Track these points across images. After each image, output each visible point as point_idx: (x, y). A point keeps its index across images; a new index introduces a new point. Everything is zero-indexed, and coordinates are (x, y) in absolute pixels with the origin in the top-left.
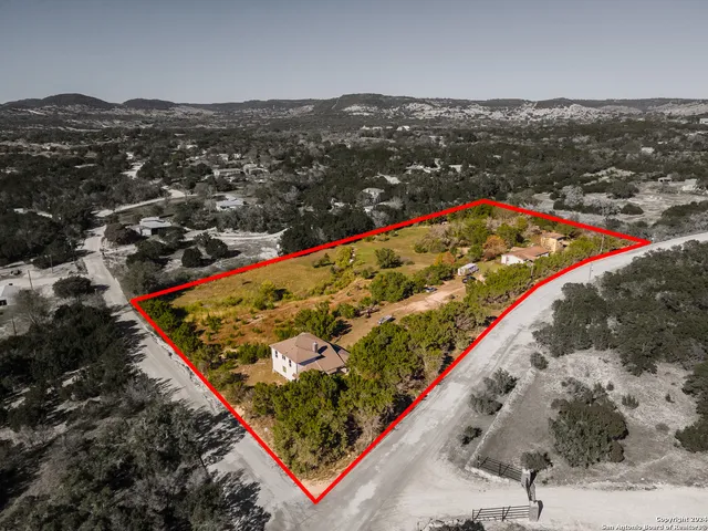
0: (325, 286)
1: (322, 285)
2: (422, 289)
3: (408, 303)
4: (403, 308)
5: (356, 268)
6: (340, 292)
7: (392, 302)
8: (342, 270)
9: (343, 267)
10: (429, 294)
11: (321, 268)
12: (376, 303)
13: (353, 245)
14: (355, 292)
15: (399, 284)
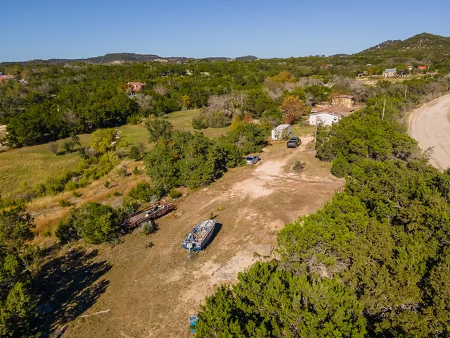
0: (69, 177)
1: (63, 176)
2: (239, 161)
3: (228, 187)
4: (223, 197)
5: (120, 150)
6: (95, 183)
7: (196, 187)
8: (101, 154)
9: (101, 149)
10: (253, 166)
11: (68, 155)
12: (163, 194)
13: (116, 129)
14: (121, 180)
15: (203, 151)
